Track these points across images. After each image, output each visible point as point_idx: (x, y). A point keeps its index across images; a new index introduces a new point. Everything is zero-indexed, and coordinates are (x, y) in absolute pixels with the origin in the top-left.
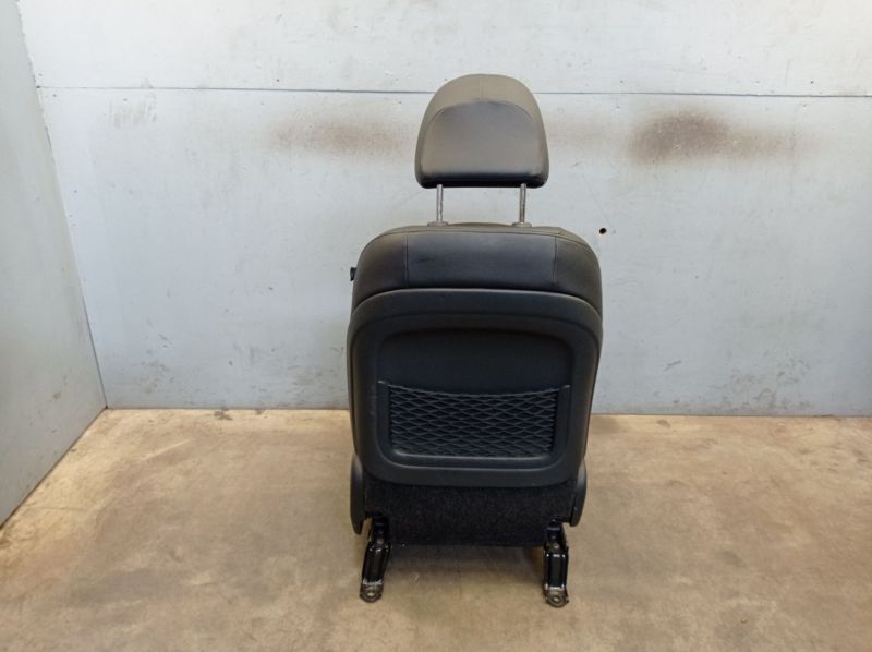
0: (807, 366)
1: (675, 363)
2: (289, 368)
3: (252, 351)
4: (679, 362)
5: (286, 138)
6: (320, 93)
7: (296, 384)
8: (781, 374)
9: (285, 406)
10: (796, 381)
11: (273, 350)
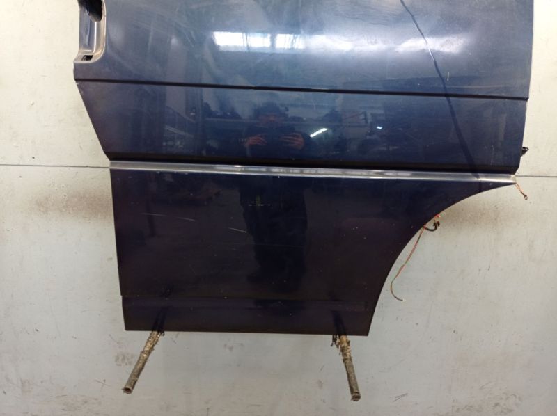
0: (520, 399)
1: (404, 395)
2: (58, 397)
3: (23, 383)
4: (406, 394)
5: (43, 205)
6: (71, 168)
7: (63, 410)
8: (497, 405)
10: (511, 411)
11: (42, 382)
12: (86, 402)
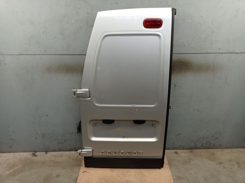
0: (221, 134)
2: (55, 139)
3: (43, 134)
4: (181, 134)
5: (49, 69)
7: (57, 144)
8: (213, 136)
9: (55, 151)
10: (217, 138)
11: (50, 134)
12: (66, 141)
